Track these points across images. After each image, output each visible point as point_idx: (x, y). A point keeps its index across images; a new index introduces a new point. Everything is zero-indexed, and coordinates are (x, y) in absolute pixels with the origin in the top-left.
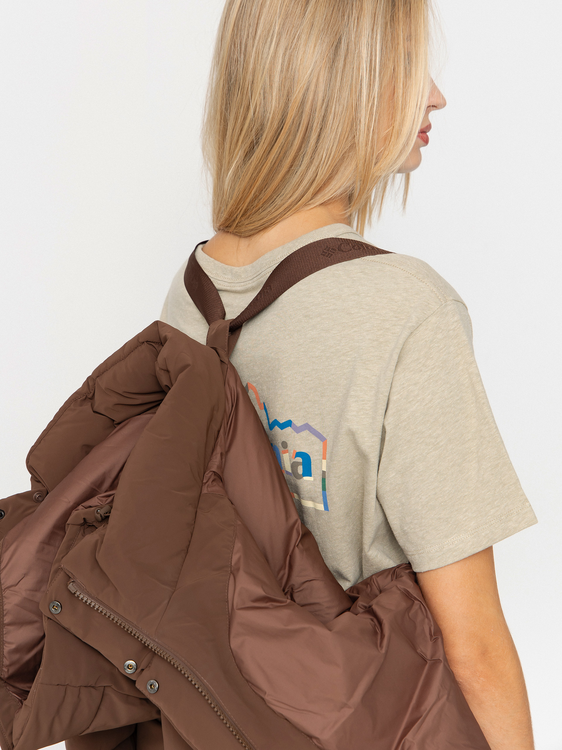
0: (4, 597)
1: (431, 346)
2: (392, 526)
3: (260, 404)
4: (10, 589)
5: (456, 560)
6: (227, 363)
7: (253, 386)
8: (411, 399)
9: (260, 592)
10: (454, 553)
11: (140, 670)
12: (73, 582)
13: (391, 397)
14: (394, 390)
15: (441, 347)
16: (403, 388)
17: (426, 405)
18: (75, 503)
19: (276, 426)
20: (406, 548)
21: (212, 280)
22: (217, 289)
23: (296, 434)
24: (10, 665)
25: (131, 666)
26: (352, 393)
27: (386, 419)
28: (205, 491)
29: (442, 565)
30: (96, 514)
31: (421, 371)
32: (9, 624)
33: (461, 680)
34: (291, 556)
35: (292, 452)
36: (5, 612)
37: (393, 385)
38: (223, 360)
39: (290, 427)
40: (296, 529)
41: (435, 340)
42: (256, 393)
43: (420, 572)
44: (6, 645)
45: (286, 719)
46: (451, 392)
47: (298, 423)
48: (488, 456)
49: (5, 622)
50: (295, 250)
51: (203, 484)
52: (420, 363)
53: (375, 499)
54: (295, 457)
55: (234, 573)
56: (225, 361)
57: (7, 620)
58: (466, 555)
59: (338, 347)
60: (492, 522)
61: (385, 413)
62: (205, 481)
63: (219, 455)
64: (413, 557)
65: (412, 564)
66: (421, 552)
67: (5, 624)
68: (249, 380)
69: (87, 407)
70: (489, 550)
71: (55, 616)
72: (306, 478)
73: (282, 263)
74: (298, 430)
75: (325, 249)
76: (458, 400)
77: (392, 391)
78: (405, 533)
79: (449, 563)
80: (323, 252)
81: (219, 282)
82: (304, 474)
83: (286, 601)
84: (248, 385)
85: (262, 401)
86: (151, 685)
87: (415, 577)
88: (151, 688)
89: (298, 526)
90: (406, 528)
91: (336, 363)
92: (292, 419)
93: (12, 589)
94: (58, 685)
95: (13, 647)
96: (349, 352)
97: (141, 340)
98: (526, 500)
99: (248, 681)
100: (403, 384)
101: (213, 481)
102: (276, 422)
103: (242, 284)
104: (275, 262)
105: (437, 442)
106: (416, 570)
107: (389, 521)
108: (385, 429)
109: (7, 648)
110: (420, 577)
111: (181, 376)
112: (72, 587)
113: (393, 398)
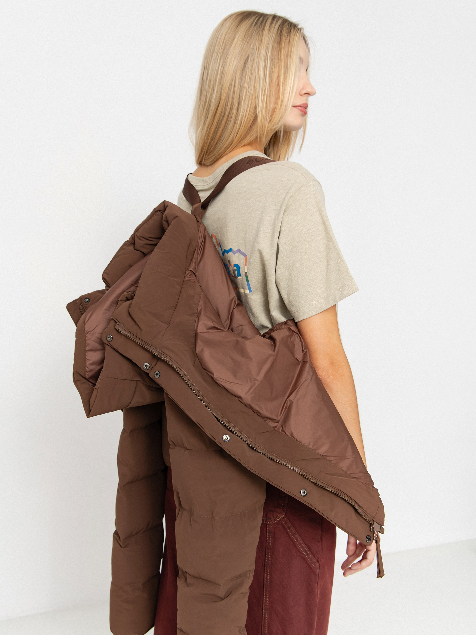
0: (86, 337)
1: (302, 202)
2: (283, 299)
3: (218, 244)
4: (89, 333)
5: (317, 313)
6: (200, 222)
7: (214, 235)
8: (292, 229)
9: (211, 324)
10: (316, 310)
11: (151, 368)
12: (118, 324)
13: (281, 229)
14: (283, 225)
15: (307, 202)
16: (288, 224)
17: (300, 232)
18: (123, 291)
19: (225, 253)
20: (291, 310)
21: (194, 186)
22: (197, 190)
23: (233, 255)
24: (90, 371)
25: (147, 366)
26: (261, 229)
27: (279, 241)
28: (186, 279)
29: (309, 316)
30: (132, 294)
31: (297, 215)
32: (89, 350)
33: (320, 378)
34: (231, 314)
35: (232, 265)
36: (87, 344)
37: (282, 222)
38: (198, 220)
39: (231, 252)
40: (234, 301)
41: (304, 199)
42: (216, 239)
43: (299, 321)
44: (88, 361)
45: (225, 389)
46: (313, 225)
47: (235, 249)
48: (333, 258)
49: (87, 349)
50: (233, 163)
51: (185, 276)
52: (296, 211)
53: (275, 284)
54: (234, 267)
55: (198, 315)
56: (199, 221)
57: (88, 348)
58: (322, 310)
59: (254, 207)
60: (335, 292)
61: (278, 238)
62: (186, 275)
63: (194, 263)
64: (295, 313)
65: (294, 318)
66: (299, 310)
67: (87, 350)
68: (212, 232)
69: (131, 248)
70: (334, 307)
71: (109, 342)
72: (239, 277)
73: (227, 170)
74: (234, 253)
75: (248, 161)
76: (316, 230)
77: (282, 226)
78: (290, 302)
79: (313, 315)
80: (247, 162)
81: (198, 186)
82: (238, 276)
83: (225, 330)
84: (212, 235)
85: (218, 243)
86: (156, 374)
87: (296, 324)
88: (156, 375)
89: (235, 299)
90: (290, 299)
91: (253, 215)
92: (232, 248)
93: (90, 333)
94: (112, 378)
95: (91, 362)
96: (259, 209)
97: (156, 210)
98: (353, 279)
99: (205, 370)
100: (288, 222)
101: (190, 275)
102: (225, 251)
103: (208, 185)
104: (224, 170)
105: (306, 251)
106: (296, 321)
107: (282, 296)
108: (279, 246)
109: (88, 363)
110: (298, 324)
111: (173, 222)
112: (118, 327)
113: (282, 229)
